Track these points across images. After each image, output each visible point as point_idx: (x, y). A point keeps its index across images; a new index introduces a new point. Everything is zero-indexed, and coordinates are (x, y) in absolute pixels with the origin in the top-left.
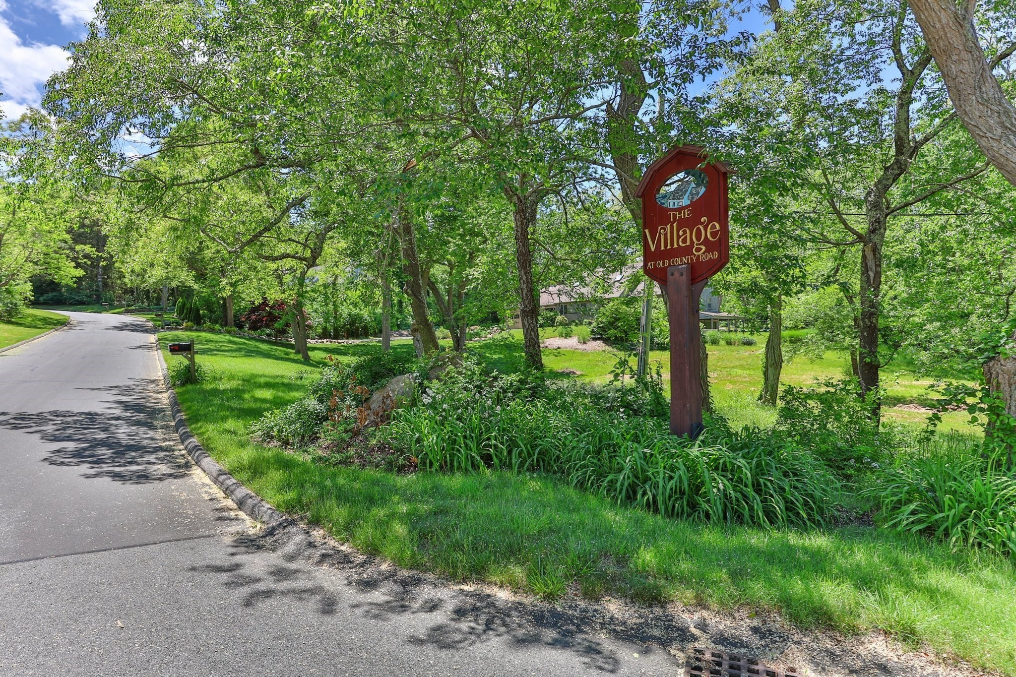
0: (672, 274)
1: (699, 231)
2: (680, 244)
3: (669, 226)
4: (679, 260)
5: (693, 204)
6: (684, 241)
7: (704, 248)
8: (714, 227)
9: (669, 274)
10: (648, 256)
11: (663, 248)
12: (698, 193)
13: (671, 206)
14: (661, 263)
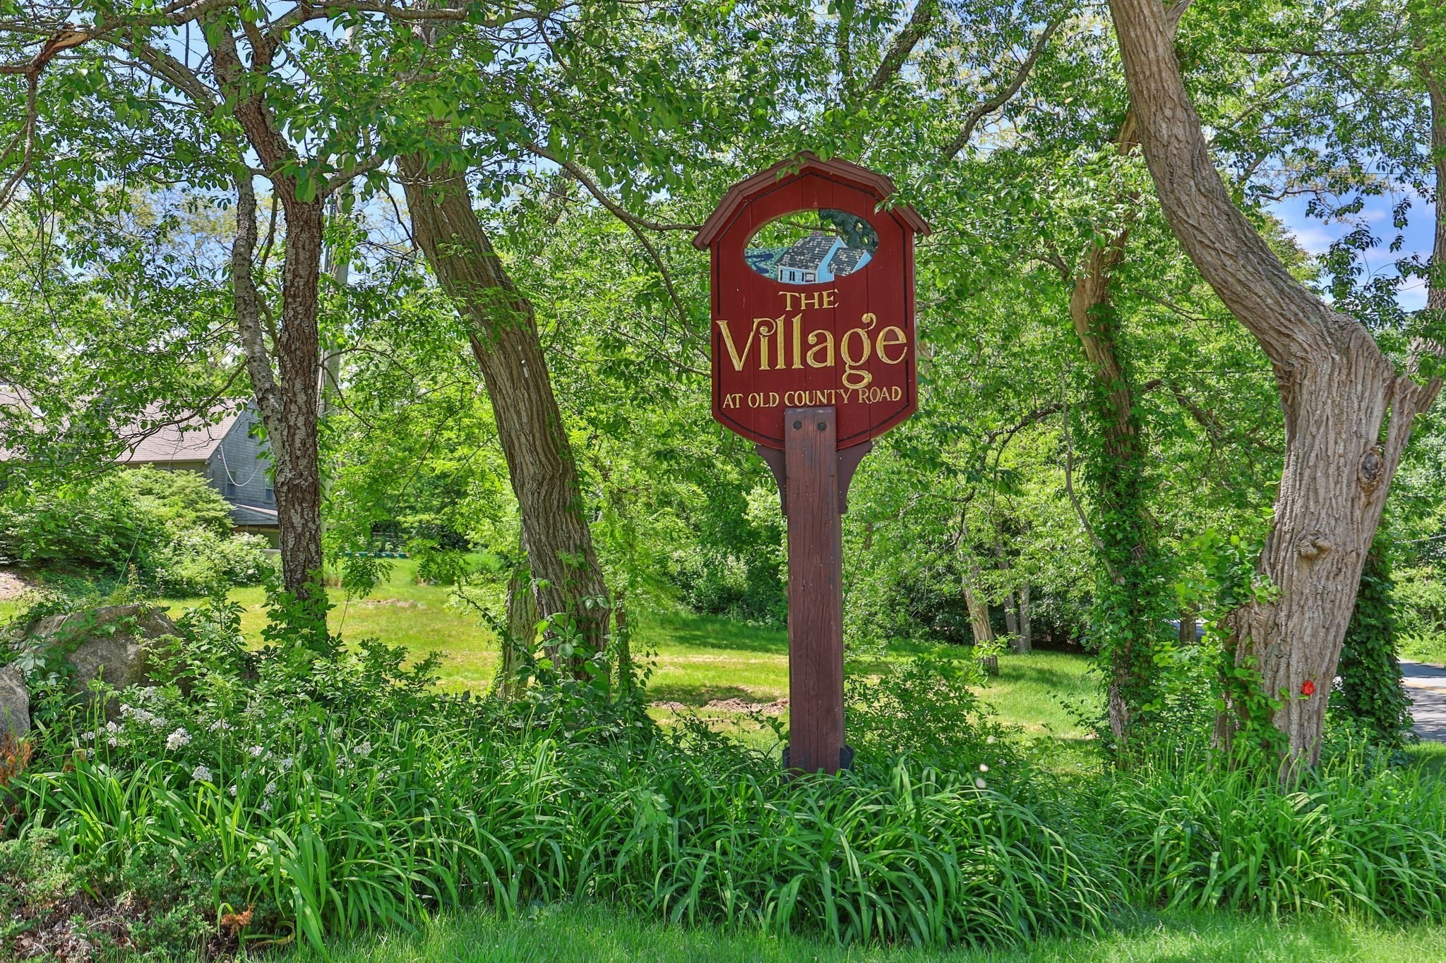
0: (798, 425)
1: (855, 341)
2: (810, 361)
3: (780, 322)
4: (806, 397)
5: (839, 282)
6: (821, 356)
7: (868, 378)
8: (891, 336)
9: (789, 424)
10: (722, 378)
11: (764, 366)
12: (852, 262)
13: (786, 280)
14: (760, 399)
